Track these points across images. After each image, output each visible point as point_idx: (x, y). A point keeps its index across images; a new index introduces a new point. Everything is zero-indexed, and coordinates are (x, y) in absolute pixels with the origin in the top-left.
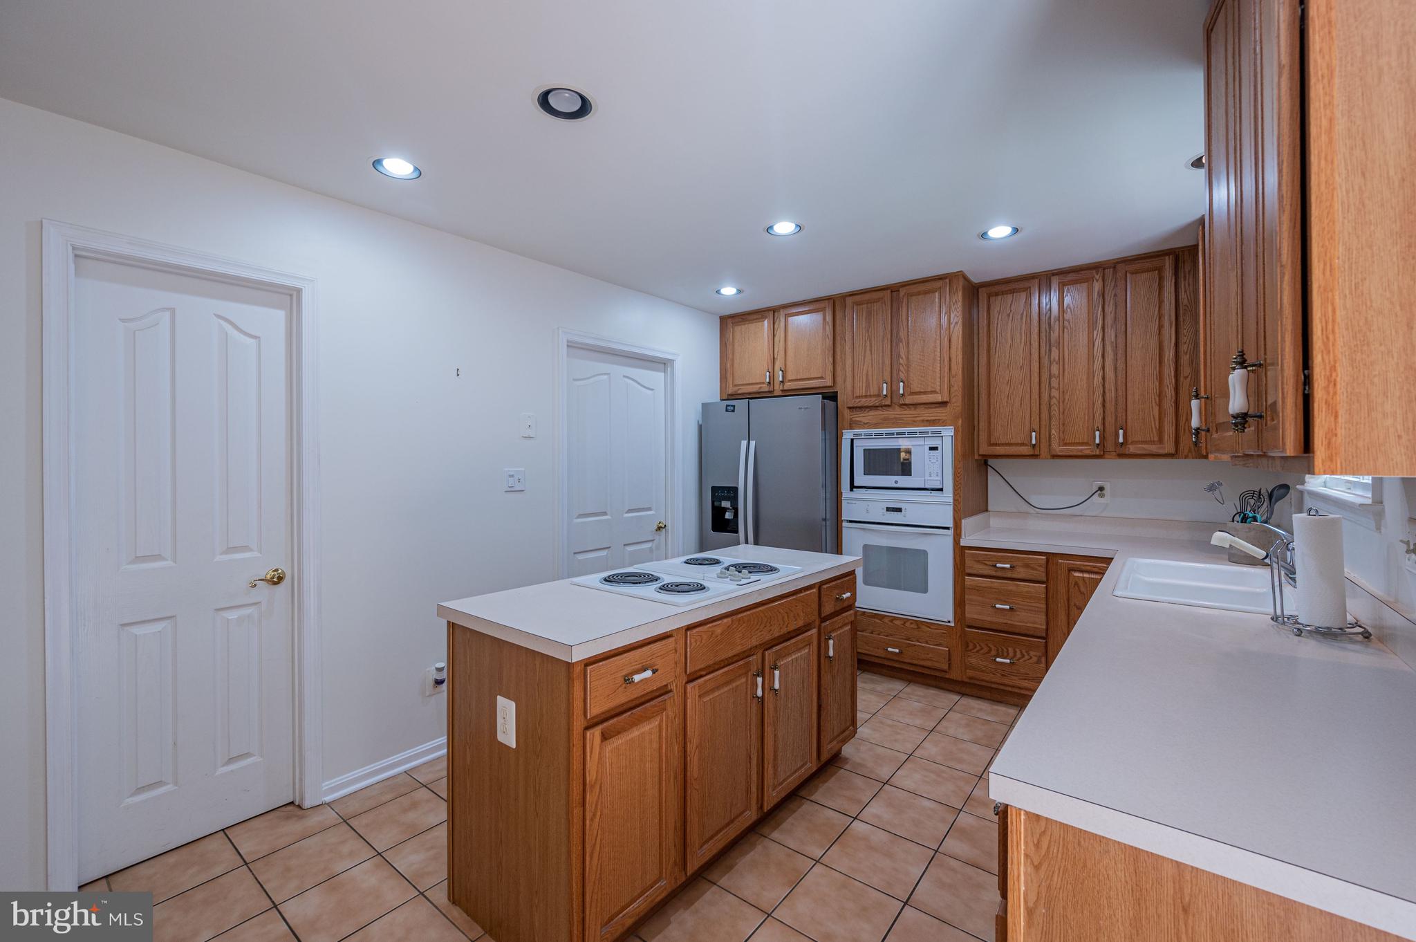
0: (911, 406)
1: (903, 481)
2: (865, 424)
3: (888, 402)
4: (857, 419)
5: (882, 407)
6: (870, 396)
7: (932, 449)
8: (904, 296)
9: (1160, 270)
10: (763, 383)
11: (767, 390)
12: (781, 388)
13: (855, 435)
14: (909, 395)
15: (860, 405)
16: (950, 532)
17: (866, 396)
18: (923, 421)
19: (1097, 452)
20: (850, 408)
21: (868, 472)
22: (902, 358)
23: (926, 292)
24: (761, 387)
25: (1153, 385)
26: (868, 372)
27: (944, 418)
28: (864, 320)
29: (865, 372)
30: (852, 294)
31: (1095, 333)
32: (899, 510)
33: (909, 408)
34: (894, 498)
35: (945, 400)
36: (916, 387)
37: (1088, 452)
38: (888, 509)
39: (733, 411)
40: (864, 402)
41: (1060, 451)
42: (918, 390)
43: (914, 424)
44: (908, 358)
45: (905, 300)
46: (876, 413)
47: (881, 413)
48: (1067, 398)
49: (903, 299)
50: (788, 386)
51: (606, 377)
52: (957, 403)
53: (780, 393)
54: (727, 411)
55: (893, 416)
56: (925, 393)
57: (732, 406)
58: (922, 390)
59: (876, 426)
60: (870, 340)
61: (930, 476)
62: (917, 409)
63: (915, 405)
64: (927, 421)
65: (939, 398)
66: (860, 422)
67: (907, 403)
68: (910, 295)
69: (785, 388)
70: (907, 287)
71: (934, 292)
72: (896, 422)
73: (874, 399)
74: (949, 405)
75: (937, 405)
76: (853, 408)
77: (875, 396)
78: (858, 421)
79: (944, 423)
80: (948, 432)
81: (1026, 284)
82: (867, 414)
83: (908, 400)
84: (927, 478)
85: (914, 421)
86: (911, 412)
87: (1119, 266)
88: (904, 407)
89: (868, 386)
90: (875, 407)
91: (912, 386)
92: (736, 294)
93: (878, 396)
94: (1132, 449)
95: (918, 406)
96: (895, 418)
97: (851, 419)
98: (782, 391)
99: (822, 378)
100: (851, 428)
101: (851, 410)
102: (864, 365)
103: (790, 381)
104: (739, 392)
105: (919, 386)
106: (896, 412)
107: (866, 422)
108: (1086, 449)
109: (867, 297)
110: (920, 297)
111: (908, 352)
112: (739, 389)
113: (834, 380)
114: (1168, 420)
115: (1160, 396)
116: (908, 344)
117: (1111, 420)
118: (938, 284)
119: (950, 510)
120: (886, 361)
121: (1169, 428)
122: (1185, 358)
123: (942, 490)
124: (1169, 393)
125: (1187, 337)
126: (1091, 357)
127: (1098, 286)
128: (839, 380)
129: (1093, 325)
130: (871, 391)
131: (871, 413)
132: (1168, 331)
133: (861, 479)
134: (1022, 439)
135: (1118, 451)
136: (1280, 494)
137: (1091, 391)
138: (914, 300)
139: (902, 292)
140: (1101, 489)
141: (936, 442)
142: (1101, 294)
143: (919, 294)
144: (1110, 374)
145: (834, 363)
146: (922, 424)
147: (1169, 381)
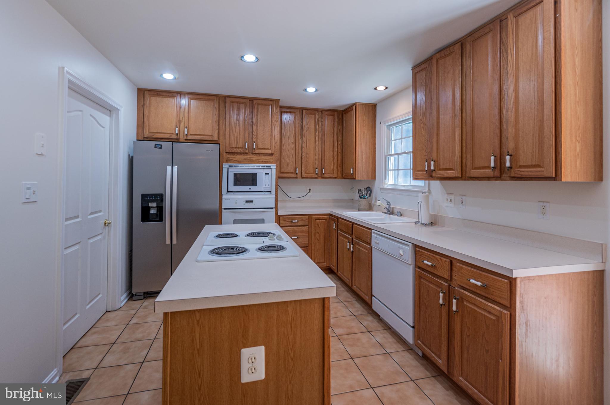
0: (257, 154)
1: (254, 188)
2: (234, 161)
3: (247, 151)
4: (230, 158)
5: (243, 153)
6: (238, 148)
7: (266, 174)
8: (255, 104)
9: (334, 115)
10: (172, 134)
11: (175, 138)
12: (185, 138)
13: (229, 166)
14: (257, 149)
15: (233, 151)
16: (274, 210)
17: (236, 148)
18: (263, 161)
19: (316, 176)
20: (227, 152)
21: (235, 184)
22: (254, 132)
23: (265, 105)
24: (171, 136)
25: (331, 154)
26: (237, 136)
27: (272, 161)
28: (236, 110)
29: (236, 136)
30: (228, 96)
31: (316, 133)
32: (252, 202)
33: (257, 155)
34: (250, 197)
35: (273, 153)
36: (260, 146)
37: (313, 176)
38: (247, 202)
39: (161, 148)
40: (235, 150)
41: (305, 176)
42: (261, 147)
44: (257, 133)
45: (256, 106)
46: (240, 156)
47: (243, 156)
48: (307, 156)
49: (255, 105)
50: (190, 137)
51: (80, 113)
52: (277, 155)
53: (184, 141)
54: (155, 147)
55: (249, 158)
56: (264, 149)
57: (159, 145)
58: (263, 148)
59: (240, 162)
60: (239, 121)
61: (265, 186)
62: (260, 156)
63: (259, 154)
64: (264, 161)
65: (270, 152)
66: (232, 160)
67: (256, 152)
68: (258, 104)
69: (188, 138)
70: (257, 100)
71: (269, 105)
72: (251, 161)
73: (240, 149)
74: (274, 155)
75: (269, 155)
76: (229, 153)
77: (240, 148)
78: (231, 159)
79: (271, 163)
80: (273, 167)
81: (295, 111)
82: (236, 156)
83: (257, 151)
84: (264, 187)
85: (258, 161)
86: (257, 157)
87: (323, 112)
88: (254, 154)
89: (237, 143)
90: (240, 153)
91: (258, 145)
92: (172, 79)
93: (242, 148)
94: (326, 176)
95: (261, 155)
96: (250, 159)
97: (227, 158)
98: (185, 139)
99: (212, 135)
100: (227, 162)
101: (227, 153)
102: (235, 133)
103: (191, 135)
104: (154, 137)
105: (262, 146)
106: (250, 156)
107: (235, 160)
108: (313, 175)
109: (237, 99)
110: (263, 106)
111: (257, 129)
112: (153, 135)
113: (219, 138)
114: (335, 166)
115: (333, 158)
116: (257, 126)
117: (320, 165)
118: (271, 102)
119: (274, 200)
120: (247, 132)
121: (335, 169)
122: (339, 146)
123: (270, 192)
124: (336, 157)
125: (340, 140)
126: (315, 142)
127: (317, 117)
128: (221, 138)
129: (316, 131)
130: (240, 145)
131: (238, 156)
132: (336, 137)
133: (232, 188)
134: (292, 171)
135: (322, 176)
136: (369, 190)
137: (315, 154)
138: (260, 107)
139: (255, 102)
140: (310, 190)
141: (268, 171)
142: (318, 120)
143: (262, 105)
144: (320, 149)
145: (219, 129)
146: (263, 162)
147: (336, 153)
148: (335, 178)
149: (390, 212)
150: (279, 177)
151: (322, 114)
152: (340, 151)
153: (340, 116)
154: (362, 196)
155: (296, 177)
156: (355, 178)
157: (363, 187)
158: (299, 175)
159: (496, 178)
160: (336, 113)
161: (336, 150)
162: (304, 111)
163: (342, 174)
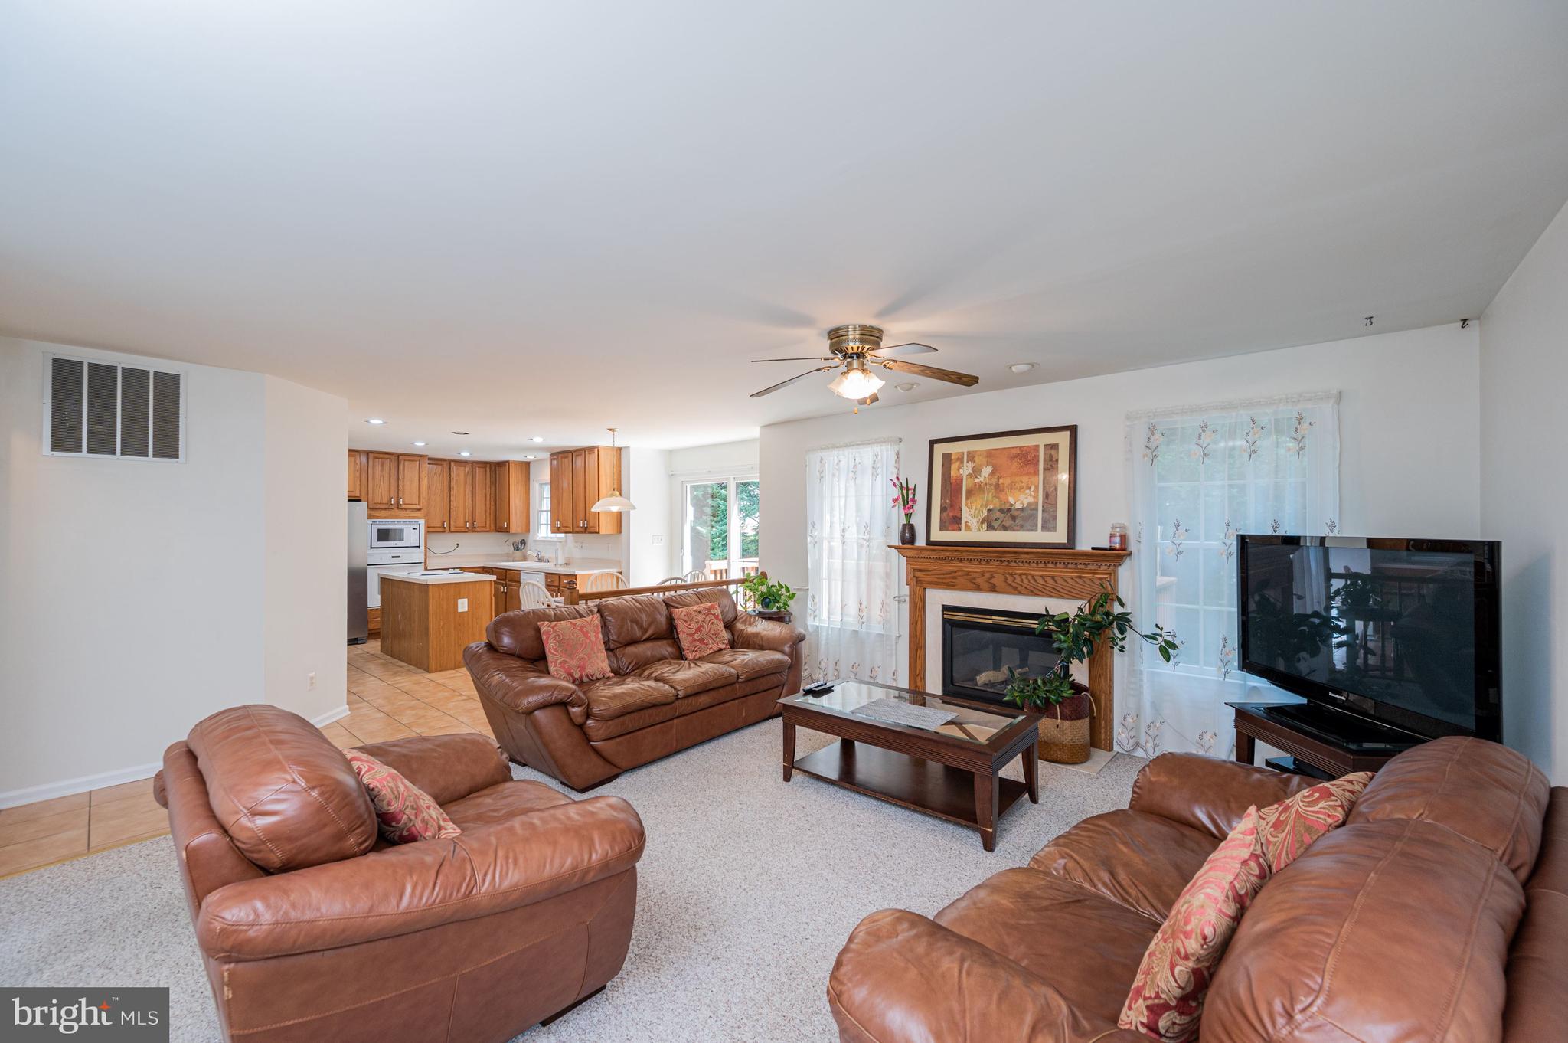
0: (404, 510)
1: (399, 544)
2: (379, 517)
3: (393, 507)
5: (389, 509)
6: (383, 503)
7: (413, 529)
8: (401, 460)
9: (486, 468)
13: (373, 522)
14: (403, 505)
15: (376, 507)
16: (423, 564)
17: (381, 503)
19: (466, 530)
21: (380, 539)
22: (401, 488)
23: (413, 460)
25: (483, 507)
26: (382, 492)
27: (420, 516)
28: (379, 466)
30: (372, 452)
31: (466, 486)
32: (399, 557)
34: (396, 552)
35: (421, 508)
36: (407, 502)
37: (463, 530)
38: (393, 557)
40: (379, 506)
41: (454, 530)
43: (405, 518)
44: (403, 488)
45: (402, 462)
46: (386, 512)
47: (388, 512)
48: (456, 510)
52: (425, 510)
55: (394, 514)
56: (412, 504)
58: (410, 503)
59: (385, 518)
60: (383, 476)
62: (408, 511)
63: (406, 509)
64: (411, 517)
65: (418, 507)
67: (402, 508)
68: (406, 459)
70: (404, 457)
71: (416, 461)
72: (396, 516)
73: (386, 505)
74: (422, 510)
75: (417, 510)
76: (372, 508)
77: (386, 503)
78: (375, 515)
79: (419, 518)
80: (422, 522)
81: (442, 463)
82: (380, 512)
83: (404, 507)
84: (412, 542)
85: (405, 516)
86: (404, 512)
87: (474, 464)
88: (401, 510)
89: (382, 499)
90: (385, 509)
91: (405, 501)
93: (388, 504)
94: (478, 529)
97: (370, 514)
99: (353, 491)
100: (370, 518)
102: (380, 489)
105: (409, 501)
106: (397, 512)
109: (381, 456)
110: (410, 462)
111: (404, 485)
113: (360, 494)
114: (488, 519)
115: (486, 511)
116: (403, 481)
117: (470, 518)
118: (418, 458)
119: (423, 556)
120: (392, 488)
121: (488, 523)
122: (492, 499)
123: (419, 547)
124: (488, 510)
125: (493, 492)
126: (465, 495)
127: (467, 469)
128: (363, 494)
129: (465, 483)
130: (385, 500)
131: (383, 511)
132: (488, 490)
133: (376, 544)
134: (439, 524)
135: (473, 530)
136: (523, 542)
137: (465, 508)
138: (406, 463)
139: (401, 458)
140: (458, 544)
141: (417, 526)
142: (468, 472)
143: (409, 460)
144: (471, 503)
145: (360, 485)
146: (409, 517)
147: (488, 507)
148: (488, 531)
149: (541, 560)
150: (428, 532)
151: (472, 466)
152: (492, 503)
153: (493, 468)
154: (516, 549)
155: (444, 532)
156: (509, 532)
157: (518, 539)
158: (447, 529)
159: (582, 532)
160: (488, 466)
161: (488, 503)
162: (452, 463)
163: (496, 527)
